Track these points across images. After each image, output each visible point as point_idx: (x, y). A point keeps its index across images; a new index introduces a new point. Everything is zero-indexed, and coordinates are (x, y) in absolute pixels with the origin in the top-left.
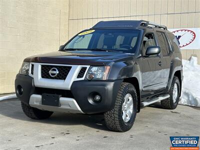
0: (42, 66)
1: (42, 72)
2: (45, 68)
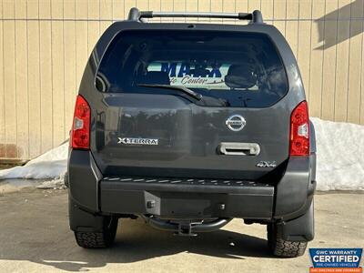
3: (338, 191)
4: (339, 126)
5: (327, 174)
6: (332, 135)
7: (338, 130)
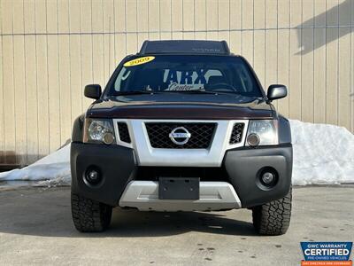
0: (147, 124)
1: (150, 137)
2: (156, 128)
3: (314, 185)
4: (318, 128)
5: (305, 171)
6: (311, 135)
7: (317, 131)
